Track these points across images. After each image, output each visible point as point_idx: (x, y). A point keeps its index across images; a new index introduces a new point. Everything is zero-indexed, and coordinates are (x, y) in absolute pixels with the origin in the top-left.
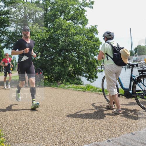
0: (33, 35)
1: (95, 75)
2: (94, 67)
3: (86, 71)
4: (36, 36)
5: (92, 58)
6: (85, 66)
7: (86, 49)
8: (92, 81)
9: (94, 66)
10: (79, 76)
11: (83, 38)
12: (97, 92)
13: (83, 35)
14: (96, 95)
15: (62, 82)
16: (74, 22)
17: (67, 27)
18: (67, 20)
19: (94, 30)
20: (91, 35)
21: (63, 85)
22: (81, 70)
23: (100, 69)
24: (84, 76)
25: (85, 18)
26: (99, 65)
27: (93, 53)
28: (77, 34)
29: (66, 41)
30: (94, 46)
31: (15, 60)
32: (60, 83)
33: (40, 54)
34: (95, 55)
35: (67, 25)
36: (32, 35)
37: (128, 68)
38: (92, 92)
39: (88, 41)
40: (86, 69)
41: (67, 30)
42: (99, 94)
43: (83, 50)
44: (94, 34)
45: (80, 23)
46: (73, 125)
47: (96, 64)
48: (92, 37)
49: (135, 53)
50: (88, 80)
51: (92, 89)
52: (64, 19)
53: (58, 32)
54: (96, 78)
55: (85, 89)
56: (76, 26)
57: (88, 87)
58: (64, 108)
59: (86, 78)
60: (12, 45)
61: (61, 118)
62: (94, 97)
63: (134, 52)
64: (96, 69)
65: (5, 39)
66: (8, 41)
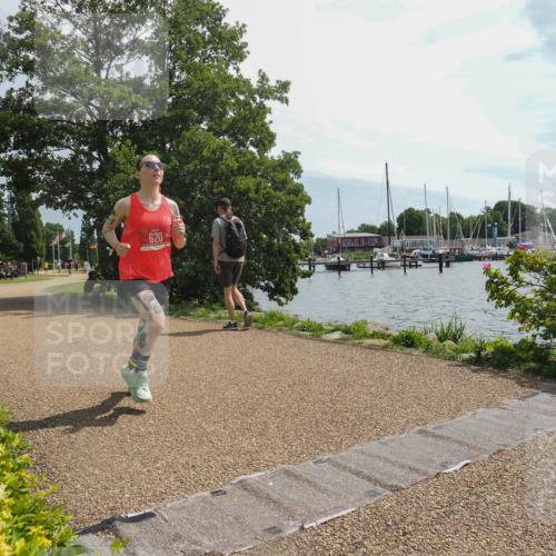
0: (123, 171)
1: (292, 285)
2: (289, 262)
3: (267, 274)
5: (285, 239)
6: (265, 260)
7: (268, 214)
8: (283, 300)
9: (288, 260)
10: (249, 287)
11: (259, 184)
12: (295, 331)
13: (261, 176)
14: (291, 340)
15: (201, 304)
16: (237, 139)
17: (214, 152)
18: (218, 134)
19: (290, 163)
20: (281, 176)
21: (203, 309)
22: (254, 269)
23: (306, 268)
24: (262, 288)
25: (268, 129)
26: (301, 258)
27: (287, 227)
28: (241, 170)
29: (215, 191)
30: (291, 207)
31: (73, 240)
32: (196, 306)
34: (291, 231)
35: (214, 146)
36: (120, 172)
37: (379, 268)
38: (280, 330)
39: (272, 192)
40: (267, 269)
41: (216, 161)
42: (299, 336)
43: (259, 215)
44: (292, 175)
45: (252, 143)
46: (225, 420)
47: (295, 255)
48: (285, 182)
49: (399, 230)
50: (271, 297)
51: (281, 323)
52: (208, 130)
53: (191, 167)
54: (295, 292)
55: (264, 323)
56: (241, 152)
57: (272, 316)
58: (203, 372)
59: (266, 293)
60: (64, 197)
61: (191, 400)
62: (285, 345)
63: (396, 225)
64: (294, 270)
65: (44, 180)
66: (51, 186)
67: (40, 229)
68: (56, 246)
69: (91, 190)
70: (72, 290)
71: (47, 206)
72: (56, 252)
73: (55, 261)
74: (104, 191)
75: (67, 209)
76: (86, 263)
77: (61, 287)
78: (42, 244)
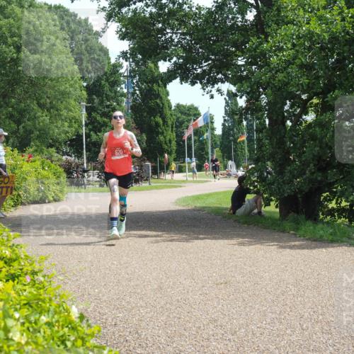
4: (301, 26)
31: (213, 129)
33: (315, 101)
60: (205, 66)
65: (179, 42)
66: (188, 50)
67: (168, 112)
68: (189, 138)
69: (243, 53)
70: (212, 203)
71: (182, 80)
72: (190, 147)
73: (187, 159)
74: (263, 54)
75: (208, 82)
76: (230, 163)
77: (198, 198)
78: (171, 135)
